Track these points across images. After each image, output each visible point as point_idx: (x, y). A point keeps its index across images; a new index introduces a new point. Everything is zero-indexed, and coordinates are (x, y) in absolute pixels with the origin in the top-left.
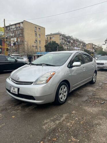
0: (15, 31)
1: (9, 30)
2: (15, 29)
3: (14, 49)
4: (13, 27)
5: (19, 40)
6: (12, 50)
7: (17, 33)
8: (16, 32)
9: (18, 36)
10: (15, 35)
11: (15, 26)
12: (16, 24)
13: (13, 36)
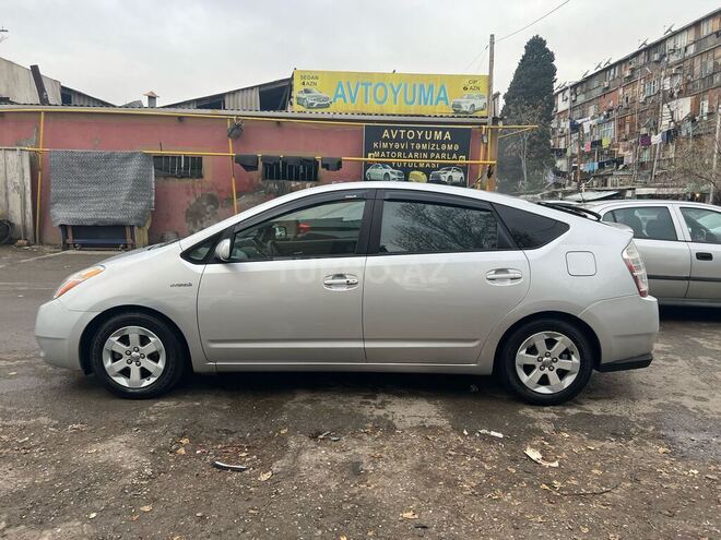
0: (687, 64)
1: (658, 62)
2: (691, 50)
3: (670, 160)
4: (683, 41)
5: (706, 110)
6: (658, 168)
7: (697, 69)
8: (692, 67)
9: (700, 87)
10: (689, 82)
11: (692, 32)
12: (697, 24)
13: (676, 91)
